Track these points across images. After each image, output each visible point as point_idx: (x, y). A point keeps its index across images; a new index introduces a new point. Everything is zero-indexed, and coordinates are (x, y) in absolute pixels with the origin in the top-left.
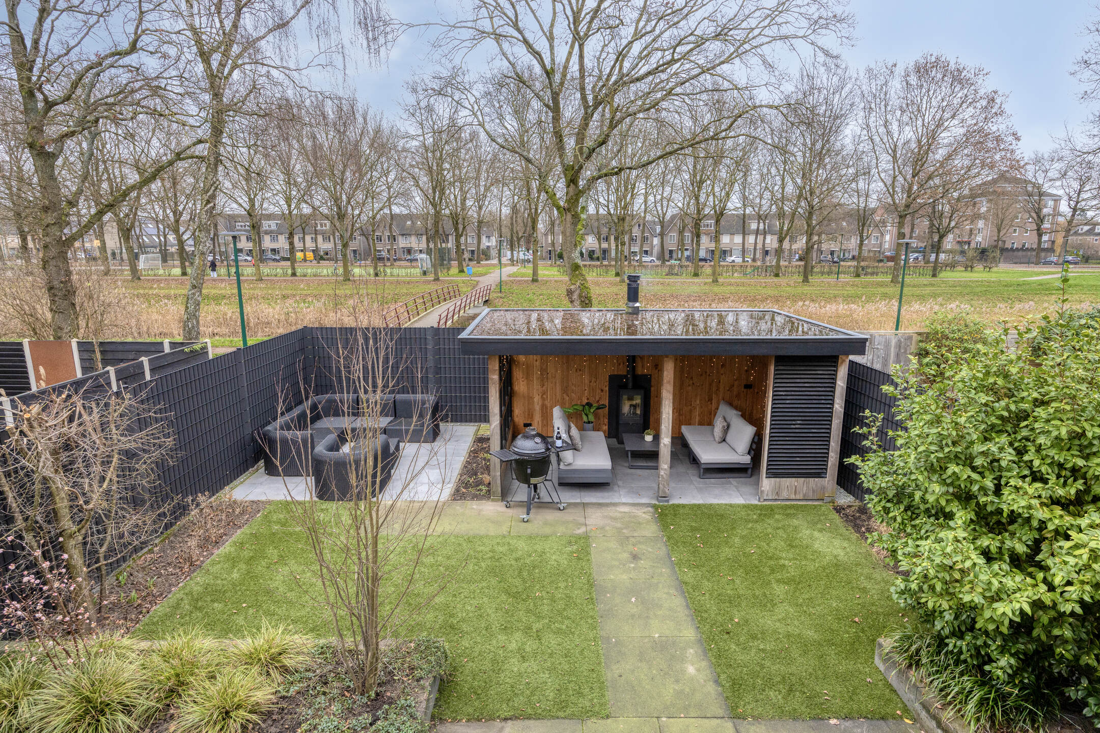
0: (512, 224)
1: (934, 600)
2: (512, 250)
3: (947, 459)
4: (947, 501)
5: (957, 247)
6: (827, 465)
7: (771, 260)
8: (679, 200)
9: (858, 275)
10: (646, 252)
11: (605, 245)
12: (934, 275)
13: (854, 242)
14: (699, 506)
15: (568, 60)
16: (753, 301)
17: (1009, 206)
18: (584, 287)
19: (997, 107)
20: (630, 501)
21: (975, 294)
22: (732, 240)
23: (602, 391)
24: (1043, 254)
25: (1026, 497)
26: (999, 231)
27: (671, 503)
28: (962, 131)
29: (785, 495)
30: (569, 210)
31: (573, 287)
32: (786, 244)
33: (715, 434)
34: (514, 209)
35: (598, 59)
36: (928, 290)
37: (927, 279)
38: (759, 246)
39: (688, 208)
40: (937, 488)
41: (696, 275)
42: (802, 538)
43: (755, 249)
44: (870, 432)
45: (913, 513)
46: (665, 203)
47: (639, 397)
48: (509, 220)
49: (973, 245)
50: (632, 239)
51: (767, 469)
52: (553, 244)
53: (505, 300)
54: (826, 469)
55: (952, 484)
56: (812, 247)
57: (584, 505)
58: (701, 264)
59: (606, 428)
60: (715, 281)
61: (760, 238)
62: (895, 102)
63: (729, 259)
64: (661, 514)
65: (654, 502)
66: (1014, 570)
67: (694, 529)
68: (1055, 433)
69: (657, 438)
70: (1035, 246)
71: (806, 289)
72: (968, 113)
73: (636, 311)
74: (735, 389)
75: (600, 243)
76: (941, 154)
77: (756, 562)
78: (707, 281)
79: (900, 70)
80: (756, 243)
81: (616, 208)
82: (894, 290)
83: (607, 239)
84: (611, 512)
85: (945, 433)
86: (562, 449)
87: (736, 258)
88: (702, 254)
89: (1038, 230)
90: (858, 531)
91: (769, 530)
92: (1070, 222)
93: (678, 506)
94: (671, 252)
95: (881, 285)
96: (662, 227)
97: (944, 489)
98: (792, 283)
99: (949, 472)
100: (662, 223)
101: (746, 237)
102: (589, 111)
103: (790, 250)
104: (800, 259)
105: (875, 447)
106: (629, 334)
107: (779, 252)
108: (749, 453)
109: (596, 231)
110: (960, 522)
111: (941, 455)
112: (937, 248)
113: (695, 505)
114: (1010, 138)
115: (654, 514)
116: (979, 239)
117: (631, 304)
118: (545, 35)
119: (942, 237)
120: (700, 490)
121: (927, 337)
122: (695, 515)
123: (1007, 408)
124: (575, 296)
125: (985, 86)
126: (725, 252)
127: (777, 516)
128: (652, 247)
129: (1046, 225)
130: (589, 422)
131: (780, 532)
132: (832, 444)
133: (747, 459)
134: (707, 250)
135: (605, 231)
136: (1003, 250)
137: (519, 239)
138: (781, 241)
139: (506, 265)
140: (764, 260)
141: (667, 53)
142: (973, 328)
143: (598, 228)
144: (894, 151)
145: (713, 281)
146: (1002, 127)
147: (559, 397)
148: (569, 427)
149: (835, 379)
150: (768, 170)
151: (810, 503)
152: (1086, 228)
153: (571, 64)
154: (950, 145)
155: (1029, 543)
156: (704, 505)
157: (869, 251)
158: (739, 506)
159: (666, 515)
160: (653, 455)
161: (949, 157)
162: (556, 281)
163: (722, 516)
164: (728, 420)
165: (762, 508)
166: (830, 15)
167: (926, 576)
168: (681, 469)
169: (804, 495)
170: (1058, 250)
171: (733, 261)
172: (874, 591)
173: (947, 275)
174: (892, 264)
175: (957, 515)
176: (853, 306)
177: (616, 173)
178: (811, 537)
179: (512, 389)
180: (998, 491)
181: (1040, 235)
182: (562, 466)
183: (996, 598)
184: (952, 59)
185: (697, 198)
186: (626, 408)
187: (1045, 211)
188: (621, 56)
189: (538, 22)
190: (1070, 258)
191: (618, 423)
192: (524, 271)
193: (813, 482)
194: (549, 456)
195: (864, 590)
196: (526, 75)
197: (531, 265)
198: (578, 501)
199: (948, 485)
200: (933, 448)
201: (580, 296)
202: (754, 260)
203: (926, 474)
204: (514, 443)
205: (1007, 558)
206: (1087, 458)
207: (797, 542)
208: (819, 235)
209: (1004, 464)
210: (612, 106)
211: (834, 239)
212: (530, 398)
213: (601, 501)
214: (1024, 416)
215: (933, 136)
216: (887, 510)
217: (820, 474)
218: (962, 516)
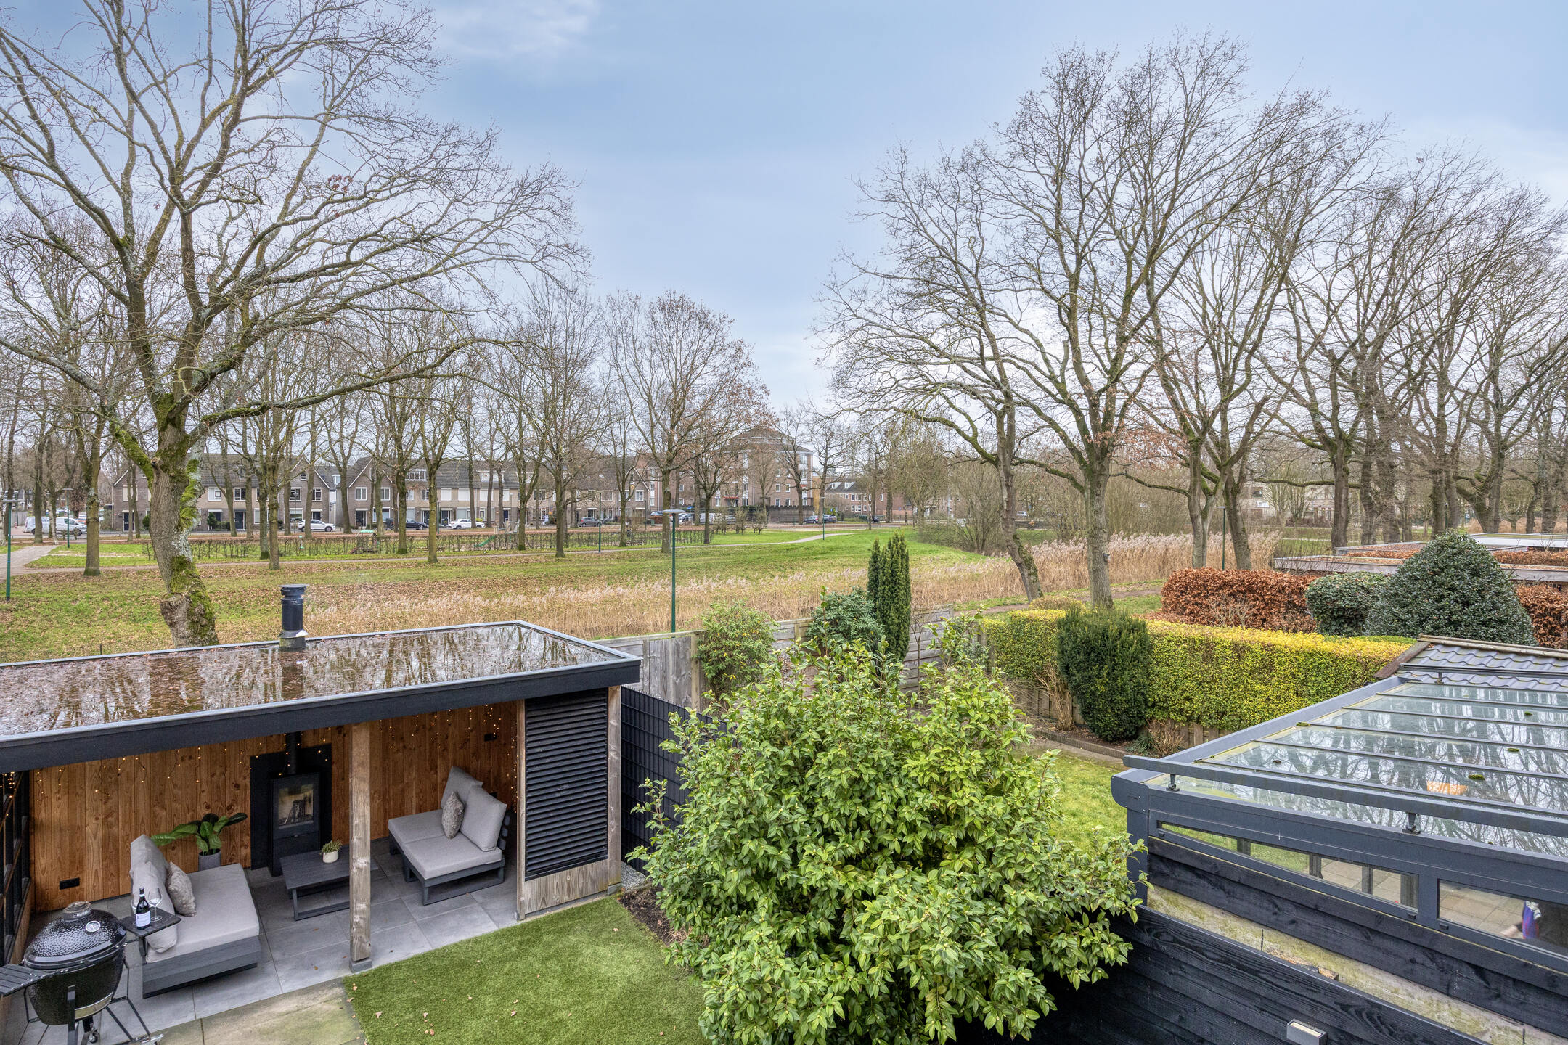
0: (39, 468)
1: (748, 1030)
2: (38, 514)
3: (742, 834)
4: (747, 887)
5: (726, 505)
6: (606, 840)
7: (512, 527)
8: (369, 440)
9: (623, 545)
10: (317, 515)
11: (240, 504)
12: (706, 542)
13: (614, 500)
14: (423, 958)
15: (160, 229)
16: (491, 586)
17: (769, 462)
18: (197, 597)
19: (744, 357)
20: (298, 985)
21: (749, 563)
22: (455, 497)
23: (237, 786)
24: (805, 512)
25: (822, 866)
26: (763, 488)
27: (374, 967)
28: (716, 379)
29: (555, 898)
30: (165, 468)
31: (174, 599)
32: (531, 504)
33: (444, 824)
34: (45, 444)
35: (220, 236)
36: (701, 561)
37: (700, 547)
38: (495, 505)
39: (385, 449)
40: (734, 875)
41: (403, 551)
42: (582, 963)
43: (489, 509)
44: (653, 808)
45: (713, 906)
46: (346, 445)
47: (311, 786)
48: (31, 459)
49: (741, 503)
50: (290, 495)
51: (527, 867)
52: (133, 503)
53: (17, 614)
54: (606, 846)
55: (749, 864)
56: (565, 507)
57: (202, 1025)
58: (410, 532)
59: (246, 852)
60: (433, 560)
61: (495, 494)
62: (643, 339)
63: (453, 524)
64: (357, 995)
65: (346, 973)
66: (823, 956)
67: (416, 1005)
68: (837, 784)
69: (345, 853)
70: (797, 504)
71: (562, 566)
72: (718, 360)
73: (300, 645)
74: (472, 745)
75: (230, 502)
76: (697, 403)
77: (520, 1030)
78: (420, 560)
79: (644, 304)
80: (489, 501)
81: (259, 448)
82: (665, 562)
83: (244, 494)
84: (261, 1020)
85: (735, 802)
86: (153, 928)
87: (461, 522)
88: (411, 517)
89: (798, 486)
90: (654, 928)
91: (537, 966)
92: (823, 479)
93: (388, 968)
94: (360, 514)
95: (650, 556)
96: (343, 478)
97: (743, 873)
98: (542, 559)
99: (745, 851)
100: (342, 470)
101: (476, 492)
102: (204, 314)
103: (537, 510)
104: (551, 522)
105: (661, 827)
106: (287, 695)
107: (522, 513)
108: (498, 845)
109: (222, 482)
110: (763, 914)
111: (735, 832)
112: (705, 506)
113: (417, 958)
114: (761, 392)
115: (344, 998)
116: (746, 496)
117: (289, 634)
118: (114, 184)
119: (709, 496)
120: (424, 927)
121: (706, 637)
122: (419, 977)
123: (792, 756)
124: (179, 615)
125: (732, 336)
126: (445, 513)
127: (546, 938)
128: (327, 506)
129: (804, 482)
130: (211, 852)
131: (552, 964)
132: (611, 808)
133: (496, 855)
134: (418, 512)
135: (239, 481)
136: (769, 508)
137: (55, 496)
138: (524, 500)
139: (22, 543)
140: (502, 527)
141: (338, 249)
142: (751, 622)
143: (227, 478)
144: (649, 396)
145: (430, 561)
146: (752, 379)
147: (143, 813)
148: (169, 873)
149: (606, 718)
150: (499, 405)
151: (590, 901)
152: (837, 484)
153: (166, 236)
154: (704, 393)
155: (832, 918)
156: (432, 953)
157: (634, 510)
158: (488, 937)
159: (368, 993)
160: (340, 885)
161: (706, 406)
162: (139, 572)
163: (463, 965)
164: (463, 797)
165: (523, 930)
166: (562, 242)
167: (735, 1003)
168: (390, 896)
169: (582, 892)
170: (817, 507)
171: (459, 527)
172: (680, 1017)
173: (720, 541)
174: (659, 527)
175: (759, 905)
176: (620, 589)
177: (256, 413)
178: (596, 959)
179: (30, 818)
180: (795, 864)
181: (800, 493)
182: (152, 958)
183: (809, 1008)
184: (697, 299)
185: (398, 441)
186: (286, 808)
187: (801, 466)
188: (260, 240)
189: (100, 162)
190: (828, 516)
191: (270, 841)
192: (65, 554)
193: (590, 869)
194: (120, 953)
195: (669, 1020)
196: (72, 239)
197: (83, 541)
198: (190, 1018)
199: (746, 867)
200: (725, 825)
201: (190, 614)
202: (488, 524)
203: (721, 858)
204: (34, 946)
205: (814, 944)
206: (866, 804)
207: (577, 973)
208: (573, 492)
209: (797, 828)
210: (244, 313)
211: (591, 497)
212: (76, 831)
213: (239, 1004)
214: (807, 762)
215: (687, 383)
216: (683, 911)
217: (598, 857)
218: (765, 902)
